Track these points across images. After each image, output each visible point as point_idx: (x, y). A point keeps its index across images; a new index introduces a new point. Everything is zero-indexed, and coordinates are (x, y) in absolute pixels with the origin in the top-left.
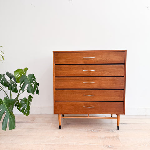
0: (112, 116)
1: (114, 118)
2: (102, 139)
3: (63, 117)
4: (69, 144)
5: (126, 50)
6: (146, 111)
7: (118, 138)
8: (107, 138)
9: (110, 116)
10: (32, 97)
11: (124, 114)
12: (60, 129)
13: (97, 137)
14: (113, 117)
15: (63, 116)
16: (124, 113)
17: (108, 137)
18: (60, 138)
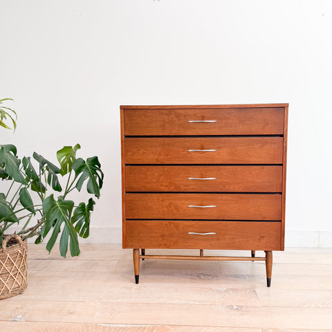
0: (253, 255)
1: (259, 259)
2: (220, 292)
3: (143, 257)
4: (151, 302)
5: (288, 104)
6: (319, 237)
7: (255, 291)
8: (231, 292)
9: (248, 253)
10: (94, 203)
11: (283, 250)
12: (137, 282)
13: (211, 289)
14: (256, 256)
15: (143, 254)
16: (282, 248)
17: (233, 290)
18: (133, 290)
